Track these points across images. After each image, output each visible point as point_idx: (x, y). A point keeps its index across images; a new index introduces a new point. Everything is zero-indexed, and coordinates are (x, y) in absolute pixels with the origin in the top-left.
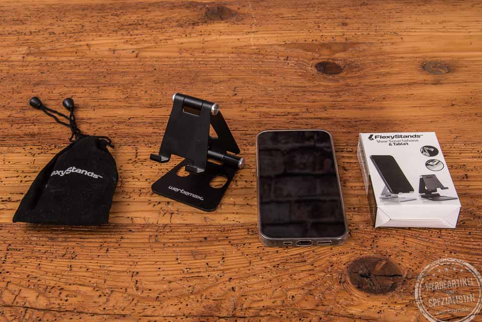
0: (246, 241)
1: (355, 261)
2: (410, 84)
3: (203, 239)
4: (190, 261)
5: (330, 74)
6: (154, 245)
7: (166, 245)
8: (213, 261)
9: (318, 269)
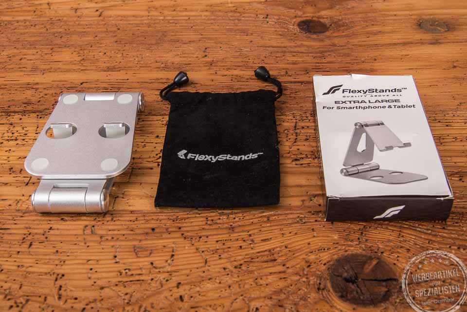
0: (204, 233)
1: (338, 261)
2: (404, 44)
3: (150, 231)
4: (129, 260)
5: (315, 33)
6: (89, 238)
7: (104, 239)
8: (159, 259)
9: (290, 271)
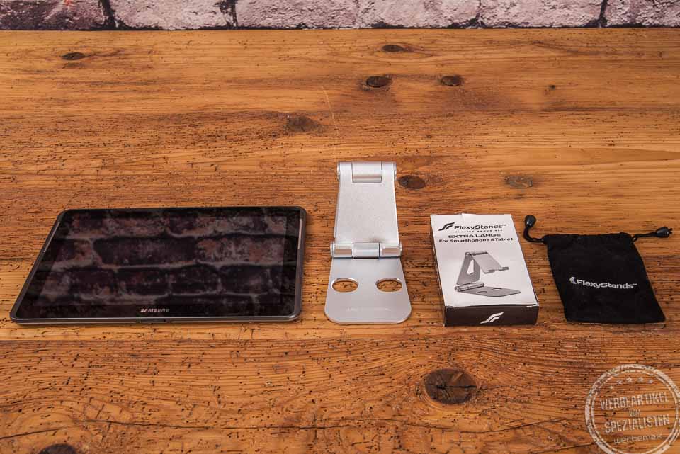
0: (327, 355)
1: (432, 374)
3: (285, 355)
4: (271, 375)
5: (414, 188)
6: (236, 361)
7: (247, 360)
8: (294, 375)
9: (395, 381)
